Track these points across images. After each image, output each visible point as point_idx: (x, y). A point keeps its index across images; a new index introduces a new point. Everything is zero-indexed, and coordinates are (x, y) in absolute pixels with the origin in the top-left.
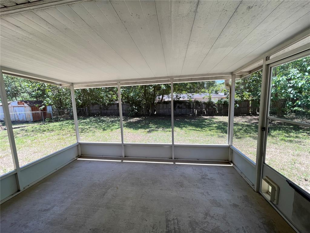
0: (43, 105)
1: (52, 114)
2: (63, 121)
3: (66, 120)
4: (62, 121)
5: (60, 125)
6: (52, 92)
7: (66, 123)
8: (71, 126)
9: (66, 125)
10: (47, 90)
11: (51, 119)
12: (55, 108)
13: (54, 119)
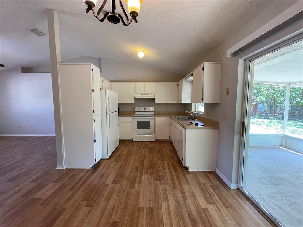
0: (255, 101)
1: (262, 111)
2: (273, 119)
3: (276, 119)
4: (271, 119)
5: (268, 122)
6: (267, 90)
7: (276, 122)
8: (281, 125)
9: (276, 123)
10: (263, 89)
11: (261, 116)
12: (267, 106)
13: (263, 116)
